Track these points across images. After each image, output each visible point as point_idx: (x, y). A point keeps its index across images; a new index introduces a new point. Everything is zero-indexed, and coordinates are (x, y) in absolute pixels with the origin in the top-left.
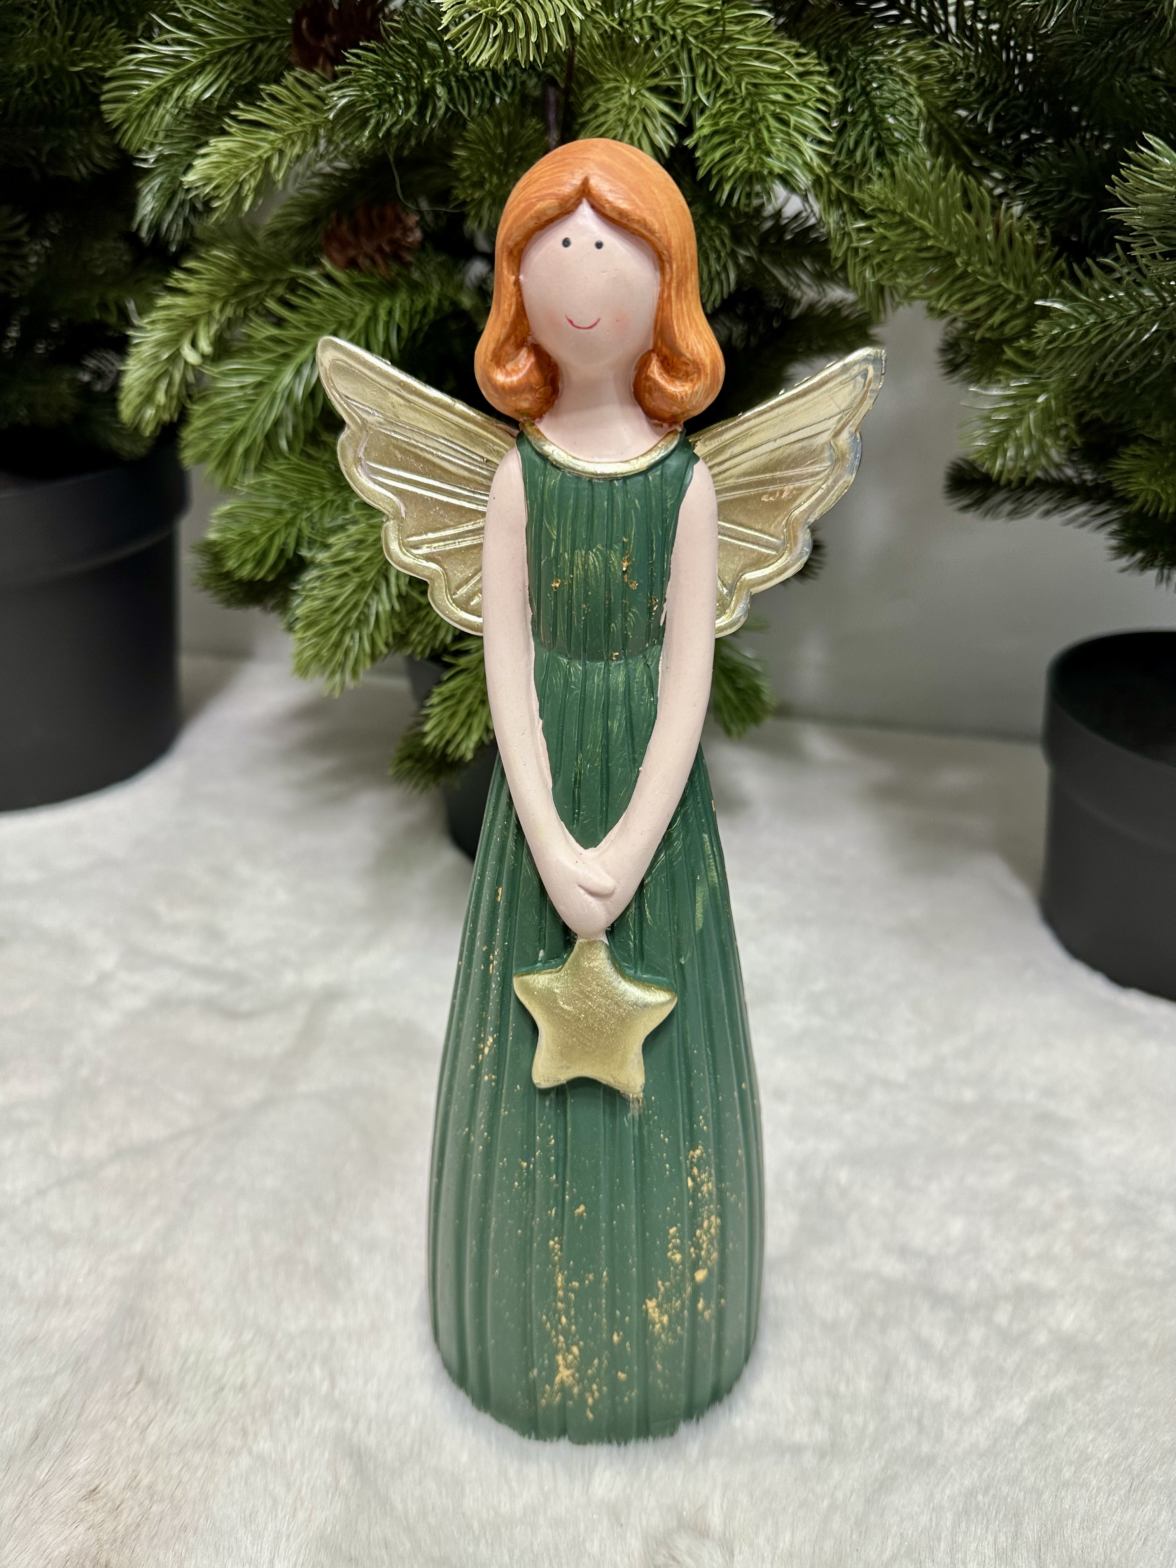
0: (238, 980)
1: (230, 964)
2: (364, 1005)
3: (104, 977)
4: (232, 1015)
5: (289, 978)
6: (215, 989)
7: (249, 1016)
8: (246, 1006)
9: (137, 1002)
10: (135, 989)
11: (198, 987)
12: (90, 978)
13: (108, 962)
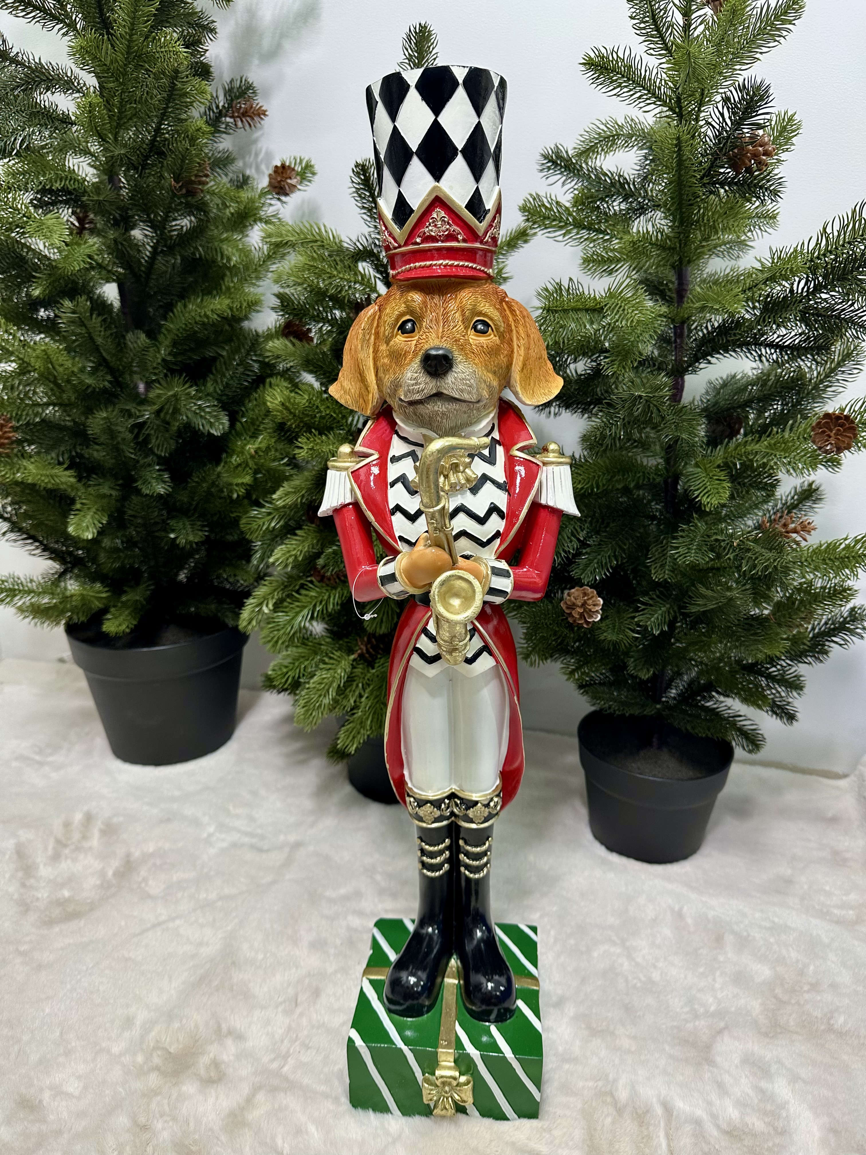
0: (262, 837)
1: (259, 831)
2: (311, 848)
3: (210, 835)
4: (260, 850)
5: (282, 838)
6: (254, 841)
7: (267, 851)
8: (266, 847)
9: (224, 845)
10: (223, 840)
11: (246, 840)
12: (205, 835)
13: (211, 829)
